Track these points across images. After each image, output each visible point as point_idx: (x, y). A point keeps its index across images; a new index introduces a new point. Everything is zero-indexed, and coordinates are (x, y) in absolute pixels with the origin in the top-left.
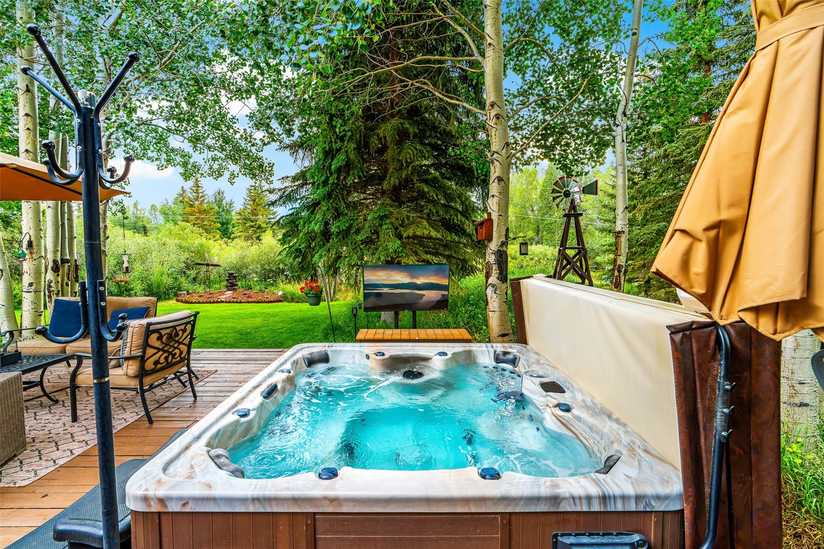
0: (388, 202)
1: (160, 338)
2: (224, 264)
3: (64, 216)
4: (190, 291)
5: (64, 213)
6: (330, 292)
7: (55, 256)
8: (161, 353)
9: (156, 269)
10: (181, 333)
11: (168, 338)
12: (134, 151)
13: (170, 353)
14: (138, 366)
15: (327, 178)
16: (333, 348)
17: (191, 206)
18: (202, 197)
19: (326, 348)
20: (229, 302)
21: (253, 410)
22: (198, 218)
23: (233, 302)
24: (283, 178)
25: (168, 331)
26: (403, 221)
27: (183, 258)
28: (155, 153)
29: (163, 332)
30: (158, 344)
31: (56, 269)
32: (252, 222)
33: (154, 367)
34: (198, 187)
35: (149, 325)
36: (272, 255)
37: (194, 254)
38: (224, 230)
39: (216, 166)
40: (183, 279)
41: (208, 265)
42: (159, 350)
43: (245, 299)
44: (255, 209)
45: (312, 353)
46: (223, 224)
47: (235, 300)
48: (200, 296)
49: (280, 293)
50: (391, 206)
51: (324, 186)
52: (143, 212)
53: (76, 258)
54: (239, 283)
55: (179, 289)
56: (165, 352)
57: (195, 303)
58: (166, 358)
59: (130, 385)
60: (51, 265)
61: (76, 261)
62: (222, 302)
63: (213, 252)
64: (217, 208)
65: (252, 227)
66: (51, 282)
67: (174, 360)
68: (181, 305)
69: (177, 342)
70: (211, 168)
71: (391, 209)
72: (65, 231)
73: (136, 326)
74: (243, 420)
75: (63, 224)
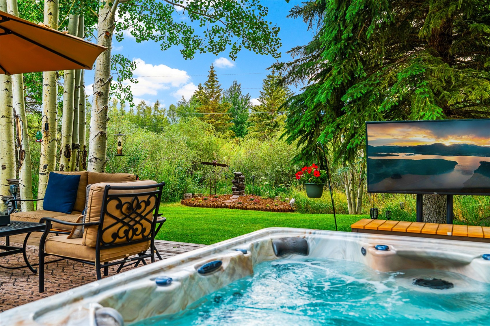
0: (426, 57)
1: (119, 207)
2: (231, 164)
3: (77, 101)
4: (196, 194)
5: (78, 98)
6: (355, 203)
7: (68, 141)
8: (120, 225)
9: (165, 166)
10: (143, 205)
11: (128, 208)
12: (140, 32)
13: (131, 227)
14: (96, 236)
15: (340, 32)
16: (316, 236)
17: (206, 103)
18: (217, 92)
19: (307, 235)
20: (234, 208)
21: (177, 280)
22: (212, 116)
23: (238, 208)
24: (293, 50)
25: (129, 200)
26: (449, 82)
27: (191, 157)
28: (159, 31)
29: (123, 200)
30: (117, 213)
31: (68, 154)
32: (268, 118)
33: (112, 240)
34: (213, 81)
35: (108, 188)
36: (285, 154)
37: (202, 153)
38: (239, 130)
39: (216, 40)
40: (189, 180)
41: (214, 164)
42: (119, 221)
43: (252, 205)
44: (272, 104)
45: (285, 238)
46: (237, 123)
47: (240, 206)
48: (205, 199)
49: (292, 201)
50: (430, 62)
51: (335, 44)
52: (162, 113)
53: (85, 144)
54: (247, 188)
55: (185, 191)
56: (125, 224)
57: (199, 206)
58: (126, 232)
59: (88, 258)
60: (64, 150)
61: (85, 147)
62: (226, 207)
63: (221, 151)
64: (232, 104)
65: (268, 125)
66: (64, 166)
67: (135, 237)
68: (185, 208)
69: (139, 215)
70: (211, 42)
71: (430, 66)
72: (77, 116)
73: (96, 188)
74: (160, 289)
75: (76, 109)
